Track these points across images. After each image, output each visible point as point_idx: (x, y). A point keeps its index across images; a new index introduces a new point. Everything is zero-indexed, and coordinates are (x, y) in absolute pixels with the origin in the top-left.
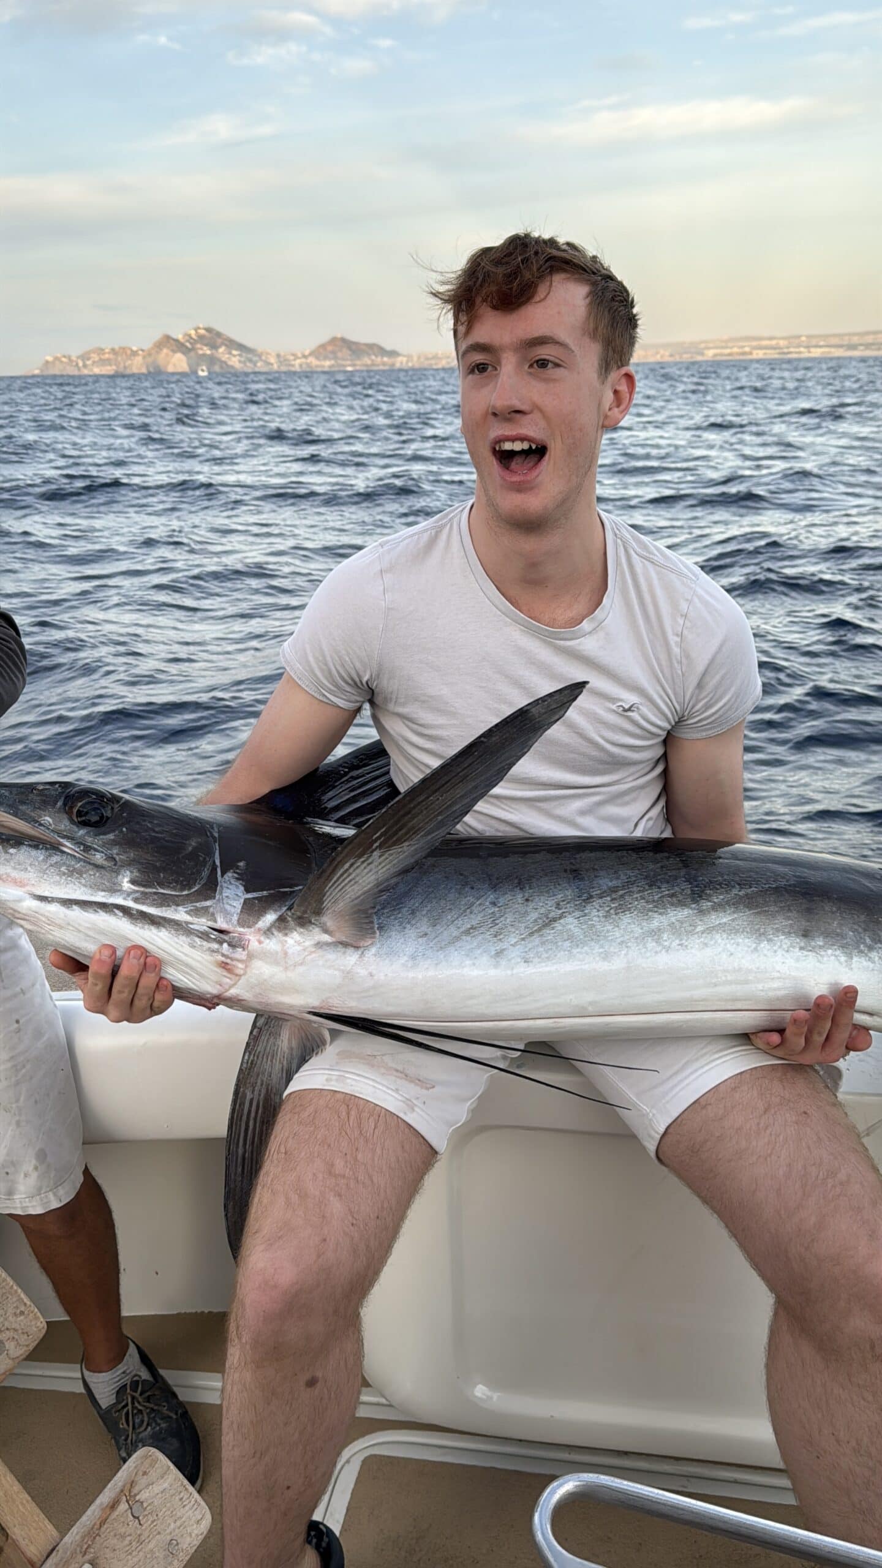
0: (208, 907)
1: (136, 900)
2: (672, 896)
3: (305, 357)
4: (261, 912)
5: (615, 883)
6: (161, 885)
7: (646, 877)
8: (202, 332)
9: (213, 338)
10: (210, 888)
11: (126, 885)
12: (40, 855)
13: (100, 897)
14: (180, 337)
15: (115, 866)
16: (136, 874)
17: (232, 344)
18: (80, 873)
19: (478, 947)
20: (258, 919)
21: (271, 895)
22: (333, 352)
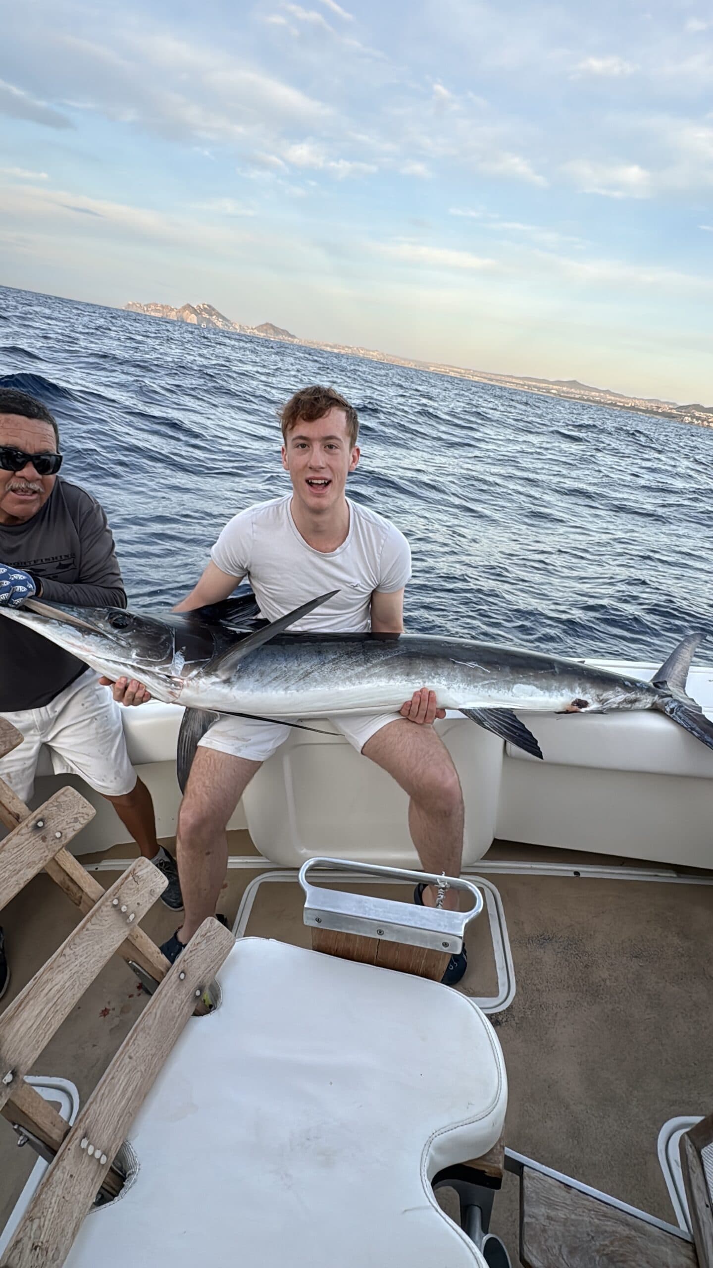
0: (168, 668)
1: (137, 663)
2: (356, 662)
3: (252, 329)
4: (191, 670)
5: (334, 657)
6: (150, 657)
7: (347, 654)
8: (206, 306)
9: (211, 310)
10: (170, 658)
11: (134, 656)
12: (98, 639)
13: (122, 660)
14: (195, 307)
15: (130, 647)
16: (139, 651)
17: (219, 315)
18: (115, 649)
19: (279, 685)
20: (189, 674)
21: (195, 663)
22: (266, 330)
